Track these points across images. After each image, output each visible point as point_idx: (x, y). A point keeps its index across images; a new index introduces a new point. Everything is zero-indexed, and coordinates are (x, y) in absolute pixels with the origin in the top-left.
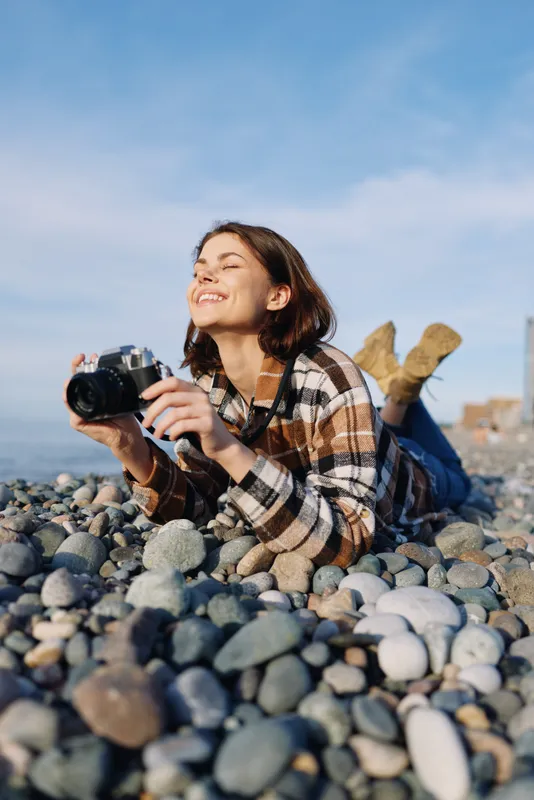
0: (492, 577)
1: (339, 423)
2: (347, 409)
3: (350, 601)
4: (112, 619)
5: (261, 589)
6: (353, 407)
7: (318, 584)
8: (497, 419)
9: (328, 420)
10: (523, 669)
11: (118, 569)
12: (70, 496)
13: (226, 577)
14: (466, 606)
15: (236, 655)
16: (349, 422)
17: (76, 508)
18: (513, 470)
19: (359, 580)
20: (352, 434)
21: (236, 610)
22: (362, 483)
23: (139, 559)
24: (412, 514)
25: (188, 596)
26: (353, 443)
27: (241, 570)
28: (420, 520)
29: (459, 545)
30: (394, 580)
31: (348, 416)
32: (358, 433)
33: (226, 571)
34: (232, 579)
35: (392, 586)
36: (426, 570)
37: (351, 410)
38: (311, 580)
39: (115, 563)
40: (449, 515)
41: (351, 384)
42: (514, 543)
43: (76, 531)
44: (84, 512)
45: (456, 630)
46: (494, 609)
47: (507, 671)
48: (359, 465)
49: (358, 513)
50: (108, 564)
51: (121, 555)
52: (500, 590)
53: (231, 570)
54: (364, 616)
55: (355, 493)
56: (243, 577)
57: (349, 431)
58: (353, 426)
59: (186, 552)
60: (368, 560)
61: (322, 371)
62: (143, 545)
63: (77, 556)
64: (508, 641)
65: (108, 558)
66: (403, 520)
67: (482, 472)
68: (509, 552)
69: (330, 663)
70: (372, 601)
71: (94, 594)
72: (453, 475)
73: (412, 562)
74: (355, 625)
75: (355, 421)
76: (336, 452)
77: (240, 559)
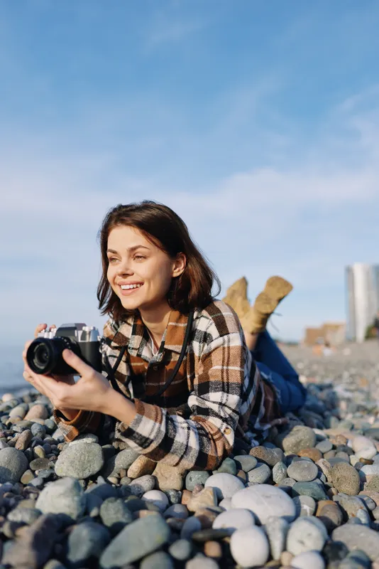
0: (320, 470)
1: (217, 358)
2: (224, 348)
3: (212, 497)
4: (23, 524)
5: (145, 489)
6: (229, 347)
7: (189, 484)
8: (330, 337)
9: (209, 355)
10: (341, 554)
11: (36, 476)
12: (8, 414)
13: (119, 479)
14: (301, 498)
15: (117, 554)
16: (224, 358)
17: (10, 424)
18: (340, 377)
19: (221, 480)
20: (225, 368)
21: (122, 512)
22: (228, 407)
23: (52, 468)
24: (264, 421)
25: (85, 502)
26: (225, 374)
27: (130, 474)
28: (268, 426)
29: (297, 444)
30: (247, 477)
31: (224, 354)
32: (230, 368)
33: (119, 474)
34: (124, 481)
35: (245, 483)
36: (271, 467)
37: (226, 350)
38: (184, 480)
39: (33, 472)
40: (291, 419)
41: (230, 331)
42: (338, 440)
43: (5, 447)
44: (14, 428)
45: (290, 520)
46: (321, 499)
47: (330, 555)
48: (228, 392)
49: (222, 431)
50: (28, 473)
51: (38, 465)
52: (327, 481)
53: (123, 474)
54: (223, 510)
55: (222, 414)
56: (132, 479)
57: (223, 365)
58: (226, 362)
59: (89, 461)
60: (228, 463)
61: (210, 318)
62: (57, 455)
63: (4, 468)
64: (330, 527)
65: (28, 468)
66: (257, 425)
67: (318, 380)
68: (334, 448)
69: (192, 556)
70: (229, 496)
71: (12, 501)
72: (293, 388)
73: (260, 461)
74: (214, 519)
75: (229, 358)
76: (212, 379)
77: (130, 465)
